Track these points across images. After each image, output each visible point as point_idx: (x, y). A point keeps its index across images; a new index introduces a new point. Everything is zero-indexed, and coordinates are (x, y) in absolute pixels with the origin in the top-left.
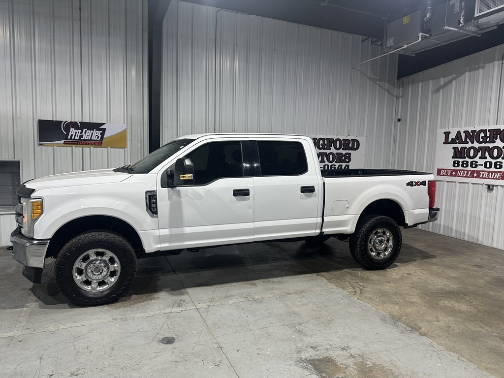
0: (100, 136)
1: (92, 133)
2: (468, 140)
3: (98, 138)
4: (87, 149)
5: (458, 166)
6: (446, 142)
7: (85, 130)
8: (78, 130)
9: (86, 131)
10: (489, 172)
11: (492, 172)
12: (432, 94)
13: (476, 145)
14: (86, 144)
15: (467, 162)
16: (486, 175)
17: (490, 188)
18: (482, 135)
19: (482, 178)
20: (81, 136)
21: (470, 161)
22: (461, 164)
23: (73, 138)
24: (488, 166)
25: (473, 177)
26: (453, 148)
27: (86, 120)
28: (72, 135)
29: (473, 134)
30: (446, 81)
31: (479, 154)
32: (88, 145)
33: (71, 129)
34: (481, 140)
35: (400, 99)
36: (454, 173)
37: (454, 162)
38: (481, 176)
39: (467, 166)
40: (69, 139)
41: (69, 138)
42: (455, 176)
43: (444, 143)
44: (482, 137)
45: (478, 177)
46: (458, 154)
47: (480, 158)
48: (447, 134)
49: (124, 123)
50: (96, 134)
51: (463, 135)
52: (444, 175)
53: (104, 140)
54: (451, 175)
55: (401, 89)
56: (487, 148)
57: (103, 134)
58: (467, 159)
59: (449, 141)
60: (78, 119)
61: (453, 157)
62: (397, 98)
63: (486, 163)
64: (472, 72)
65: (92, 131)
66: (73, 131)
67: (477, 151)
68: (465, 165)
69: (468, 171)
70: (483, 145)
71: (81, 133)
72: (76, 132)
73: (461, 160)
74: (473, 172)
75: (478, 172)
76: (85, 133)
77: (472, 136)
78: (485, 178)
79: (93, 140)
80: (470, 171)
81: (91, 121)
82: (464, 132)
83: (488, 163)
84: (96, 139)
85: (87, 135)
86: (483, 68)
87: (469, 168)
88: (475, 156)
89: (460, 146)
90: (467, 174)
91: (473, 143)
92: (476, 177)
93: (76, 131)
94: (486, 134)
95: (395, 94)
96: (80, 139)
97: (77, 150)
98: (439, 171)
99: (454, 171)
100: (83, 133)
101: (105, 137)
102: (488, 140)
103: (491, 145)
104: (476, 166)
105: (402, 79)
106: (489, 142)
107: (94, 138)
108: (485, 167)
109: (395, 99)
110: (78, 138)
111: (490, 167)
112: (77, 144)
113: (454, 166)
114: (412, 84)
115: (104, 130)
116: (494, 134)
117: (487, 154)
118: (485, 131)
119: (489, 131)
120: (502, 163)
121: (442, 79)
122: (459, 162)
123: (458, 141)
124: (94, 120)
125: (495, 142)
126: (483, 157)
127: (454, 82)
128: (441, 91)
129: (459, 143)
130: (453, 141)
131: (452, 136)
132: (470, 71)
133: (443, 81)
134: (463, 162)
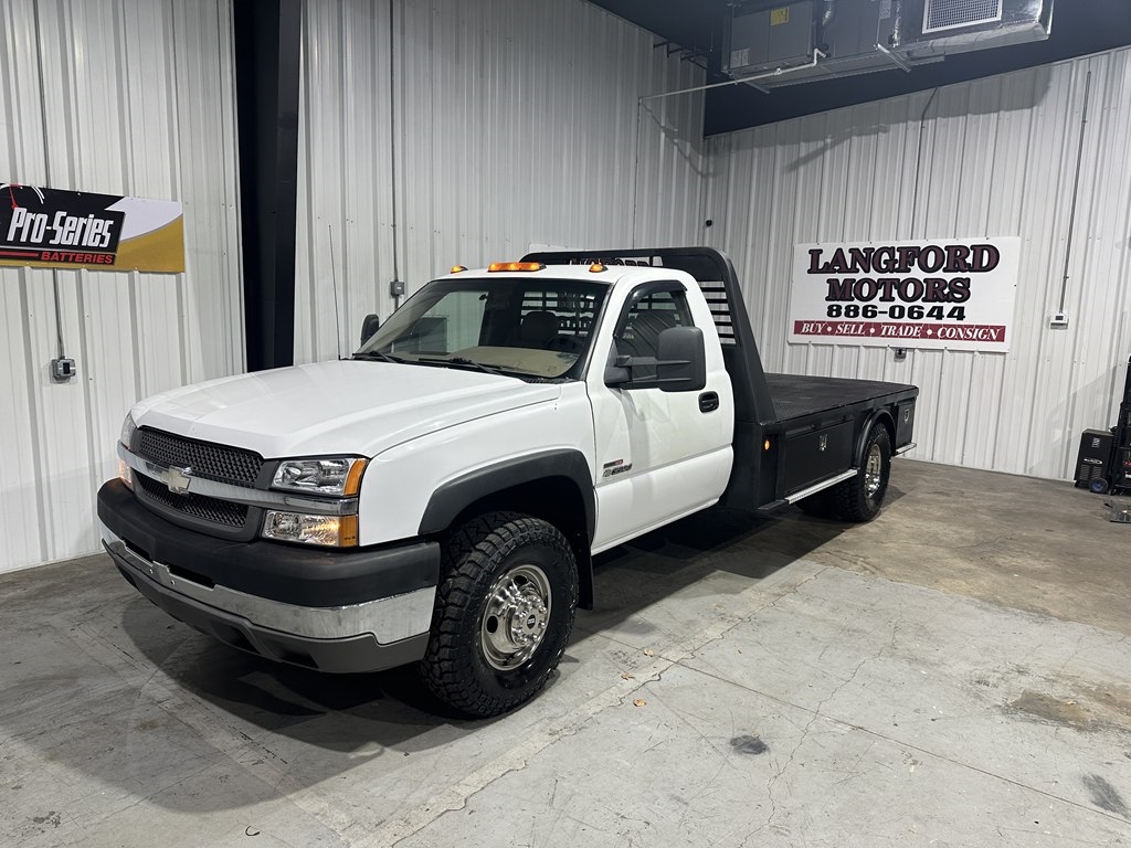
0: (108, 236)
2: (858, 266)
3: (102, 241)
4: (67, 277)
5: (839, 315)
6: (814, 269)
7: (59, 215)
8: (40, 216)
9: (63, 220)
10: (898, 325)
11: (905, 325)
12: (782, 173)
13: (874, 275)
14: (67, 260)
15: (857, 307)
16: (892, 330)
17: (900, 354)
18: (885, 256)
19: (886, 336)
20: (50, 234)
21: (862, 305)
22: (843, 311)
23: (23, 239)
24: (897, 315)
25: (868, 334)
26: (828, 281)
27: (61, 184)
28: (19, 231)
29: (869, 255)
30: (811, 150)
31: (880, 293)
32: (73, 261)
33: (17, 210)
34: (884, 266)
35: (711, 180)
36: (829, 329)
37: (830, 307)
38: (883, 333)
39: (856, 315)
40: (10, 243)
41: (11, 238)
42: (832, 333)
43: (809, 272)
44: (885, 262)
45: (877, 334)
46: (837, 291)
47: (881, 300)
48: (815, 254)
49: (174, 199)
50: (95, 230)
51: (848, 257)
52: (809, 333)
53: (119, 248)
54: (824, 332)
55: (712, 158)
56: (896, 283)
57: (115, 231)
58: (856, 302)
59: (820, 267)
60: (34, 179)
61: (827, 299)
62: (705, 176)
63: (893, 309)
64: (864, 138)
65: (82, 220)
66: (21, 217)
67: (875, 286)
68: (852, 314)
69: (858, 324)
70: (888, 275)
71: (50, 222)
72: (33, 222)
73: (844, 304)
74: (868, 326)
75: (878, 326)
76: (62, 223)
77: (867, 258)
78: (891, 336)
79: (87, 248)
80: (862, 323)
81: (78, 188)
82: (851, 251)
83: (897, 309)
84: (96, 244)
85: (69, 230)
86: (886, 131)
87: (861, 318)
88: (871, 296)
89: (841, 277)
90: (856, 329)
91: (867, 271)
92: (874, 335)
93: (31, 216)
94: (892, 256)
95: (700, 169)
96: (45, 243)
97: (39, 277)
98: (799, 327)
99: (830, 324)
100: (56, 226)
101: (122, 238)
102: (897, 266)
103: (902, 277)
104: (874, 314)
105: (713, 137)
106: (898, 271)
107: (89, 241)
108: (892, 315)
109: (699, 178)
110: (40, 240)
111: (901, 315)
112: (39, 259)
113: (830, 314)
114: (738, 148)
115: (119, 218)
116: (908, 257)
117: (895, 293)
118: (890, 250)
119: (899, 249)
120: (922, 308)
121: (803, 145)
122: (839, 307)
123: (837, 268)
124: (86, 186)
125: (909, 271)
126: (887, 298)
127: (828, 154)
128: (802, 169)
129: (839, 271)
130: (828, 268)
131: (825, 258)
132: (860, 135)
133: (804, 149)
134: (848, 308)
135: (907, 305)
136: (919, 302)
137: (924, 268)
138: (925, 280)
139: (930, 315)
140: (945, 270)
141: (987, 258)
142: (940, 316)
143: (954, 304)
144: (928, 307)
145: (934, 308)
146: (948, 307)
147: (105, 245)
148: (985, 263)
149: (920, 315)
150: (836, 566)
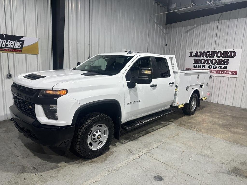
0: (20, 45)
1: (15, 43)
2: (201, 56)
3: (19, 47)
4: (11, 55)
5: (196, 67)
7: (9, 40)
9: (10, 42)
10: (211, 70)
12: (184, 33)
13: (205, 58)
14: (10, 51)
15: (201, 66)
17: (211, 77)
18: (208, 54)
20: (7, 45)
21: (202, 65)
22: (197, 66)
23: (0, 46)
24: (210, 68)
26: (194, 59)
27: (9, 33)
29: (204, 53)
30: (191, 28)
32: (12, 51)
34: (207, 56)
37: (194, 65)
43: (189, 57)
44: (208, 55)
46: (196, 62)
47: (207, 64)
48: (191, 53)
49: (36, 37)
50: (17, 44)
51: (199, 54)
53: (23, 48)
55: (167, 30)
56: (210, 60)
57: (22, 44)
58: (200, 64)
59: (192, 56)
60: (3, 32)
61: (194, 63)
62: (166, 34)
67: (205, 61)
68: (199, 67)
70: (208, 58)
71: (7, 42)
72: (2, 42)
73: (197, 65)
77: (203, 54)
79: (15, 48)
81: (13, 35)
82: (200, 52)
83: (210, 66)
84: (17, 47)
85: (11, 44)
86: (209, 23)
87: (201, 68)
88: (204, 63)
89: (197, 58)
91: (203, 57)
94: (210, 53)
95: (164, 32)
96: (6, 47)
97: (4, 55)
100: (8, 43)
101: (24, 46)
102: (211, 56)
103: (212, 58)
104: (205, 67)
105: (168, 25)
107: (16, 47)
109: (164, 34)
112: (4, 51)
113: (194, 67)
114: (174, 28)
115: (23, 41)
116: (214, 54)
117: (210, 62)
119: (211, 52)
120: (216, 66)
121: (189, 27)
122: (196, 65)
123: (196, 56)
124: (16, 34)
125: (214, 57)
126: (208, 63)
127: (195, 29)
128: (188, 32)
129: (197, 57)
130: (194, 56)
131: (194, 54)
132: (203, 24)
133: (189, 28)
134: (198, 66)
135: (213, 65)
136: (216, 65)
137: (217, 56)
138: (218, 59)
139: (218, 68)
140: (222, 57)
141: (233, 54)
142: (221, 68)
143: (224, 65)
144: (218, 66)
145: (219, 66)
146: (223, 66)
147: (20, 48)
148: (233, 56)
149: (216, 68)
150: (190, 129)
